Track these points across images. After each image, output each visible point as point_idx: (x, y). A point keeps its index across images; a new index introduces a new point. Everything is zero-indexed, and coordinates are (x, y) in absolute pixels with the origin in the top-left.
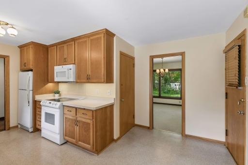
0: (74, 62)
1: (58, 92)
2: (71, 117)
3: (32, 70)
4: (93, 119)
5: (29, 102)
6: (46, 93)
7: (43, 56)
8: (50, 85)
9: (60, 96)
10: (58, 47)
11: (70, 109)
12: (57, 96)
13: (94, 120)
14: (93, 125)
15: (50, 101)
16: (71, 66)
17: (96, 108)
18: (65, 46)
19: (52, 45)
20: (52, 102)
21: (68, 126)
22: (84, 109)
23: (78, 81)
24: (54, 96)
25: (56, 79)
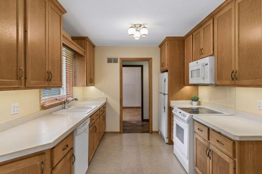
0: (212, 53)
1: (196, 99)
2: (202, 141)
3: (167, 71)
4: (234, 156)
5: (164, 108)
6: (182, 99)
7: (178, 52)
8: (187, 89)
9: (199, 104)
10: (194, 34)
11: (201, 127)
12: (195, 105)
13: (236, 160)
14: (235, 169)
15: (181, 111)
16: (207, 60)
17: (240, 137)
18: (201, 30)
19: (188, 35)
20: (183, 112)
21: (198, 152)
22: (220, 133)
23: (218, 83)
24: (192, 104)
25: (191, 81)
